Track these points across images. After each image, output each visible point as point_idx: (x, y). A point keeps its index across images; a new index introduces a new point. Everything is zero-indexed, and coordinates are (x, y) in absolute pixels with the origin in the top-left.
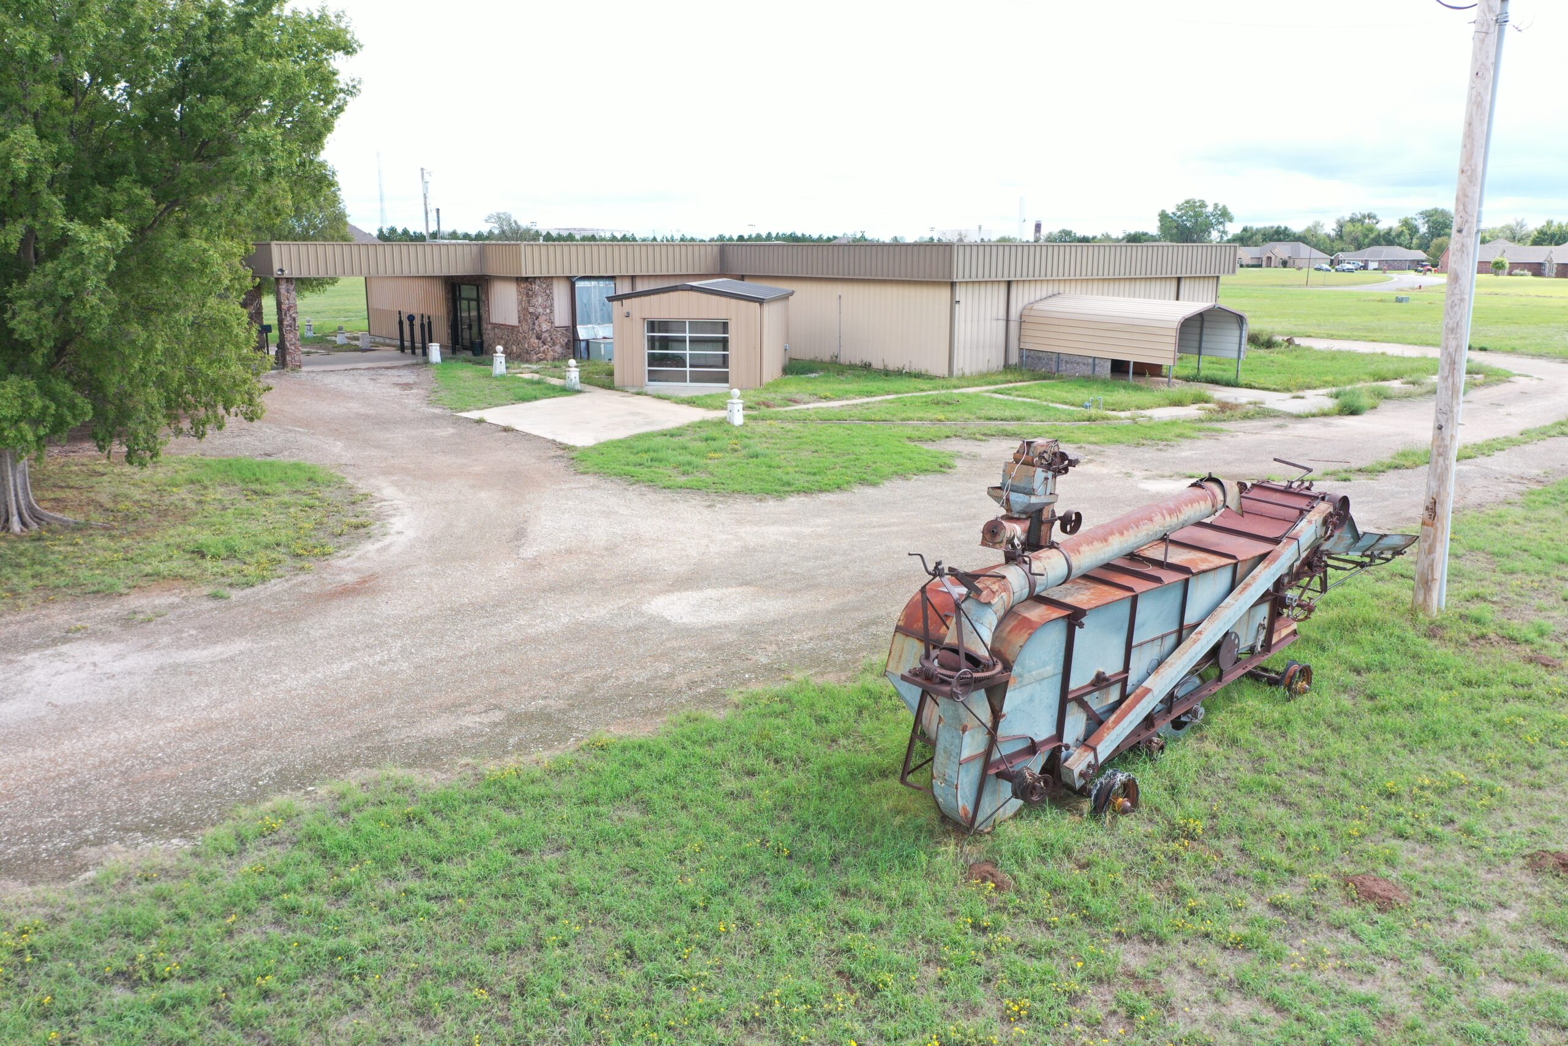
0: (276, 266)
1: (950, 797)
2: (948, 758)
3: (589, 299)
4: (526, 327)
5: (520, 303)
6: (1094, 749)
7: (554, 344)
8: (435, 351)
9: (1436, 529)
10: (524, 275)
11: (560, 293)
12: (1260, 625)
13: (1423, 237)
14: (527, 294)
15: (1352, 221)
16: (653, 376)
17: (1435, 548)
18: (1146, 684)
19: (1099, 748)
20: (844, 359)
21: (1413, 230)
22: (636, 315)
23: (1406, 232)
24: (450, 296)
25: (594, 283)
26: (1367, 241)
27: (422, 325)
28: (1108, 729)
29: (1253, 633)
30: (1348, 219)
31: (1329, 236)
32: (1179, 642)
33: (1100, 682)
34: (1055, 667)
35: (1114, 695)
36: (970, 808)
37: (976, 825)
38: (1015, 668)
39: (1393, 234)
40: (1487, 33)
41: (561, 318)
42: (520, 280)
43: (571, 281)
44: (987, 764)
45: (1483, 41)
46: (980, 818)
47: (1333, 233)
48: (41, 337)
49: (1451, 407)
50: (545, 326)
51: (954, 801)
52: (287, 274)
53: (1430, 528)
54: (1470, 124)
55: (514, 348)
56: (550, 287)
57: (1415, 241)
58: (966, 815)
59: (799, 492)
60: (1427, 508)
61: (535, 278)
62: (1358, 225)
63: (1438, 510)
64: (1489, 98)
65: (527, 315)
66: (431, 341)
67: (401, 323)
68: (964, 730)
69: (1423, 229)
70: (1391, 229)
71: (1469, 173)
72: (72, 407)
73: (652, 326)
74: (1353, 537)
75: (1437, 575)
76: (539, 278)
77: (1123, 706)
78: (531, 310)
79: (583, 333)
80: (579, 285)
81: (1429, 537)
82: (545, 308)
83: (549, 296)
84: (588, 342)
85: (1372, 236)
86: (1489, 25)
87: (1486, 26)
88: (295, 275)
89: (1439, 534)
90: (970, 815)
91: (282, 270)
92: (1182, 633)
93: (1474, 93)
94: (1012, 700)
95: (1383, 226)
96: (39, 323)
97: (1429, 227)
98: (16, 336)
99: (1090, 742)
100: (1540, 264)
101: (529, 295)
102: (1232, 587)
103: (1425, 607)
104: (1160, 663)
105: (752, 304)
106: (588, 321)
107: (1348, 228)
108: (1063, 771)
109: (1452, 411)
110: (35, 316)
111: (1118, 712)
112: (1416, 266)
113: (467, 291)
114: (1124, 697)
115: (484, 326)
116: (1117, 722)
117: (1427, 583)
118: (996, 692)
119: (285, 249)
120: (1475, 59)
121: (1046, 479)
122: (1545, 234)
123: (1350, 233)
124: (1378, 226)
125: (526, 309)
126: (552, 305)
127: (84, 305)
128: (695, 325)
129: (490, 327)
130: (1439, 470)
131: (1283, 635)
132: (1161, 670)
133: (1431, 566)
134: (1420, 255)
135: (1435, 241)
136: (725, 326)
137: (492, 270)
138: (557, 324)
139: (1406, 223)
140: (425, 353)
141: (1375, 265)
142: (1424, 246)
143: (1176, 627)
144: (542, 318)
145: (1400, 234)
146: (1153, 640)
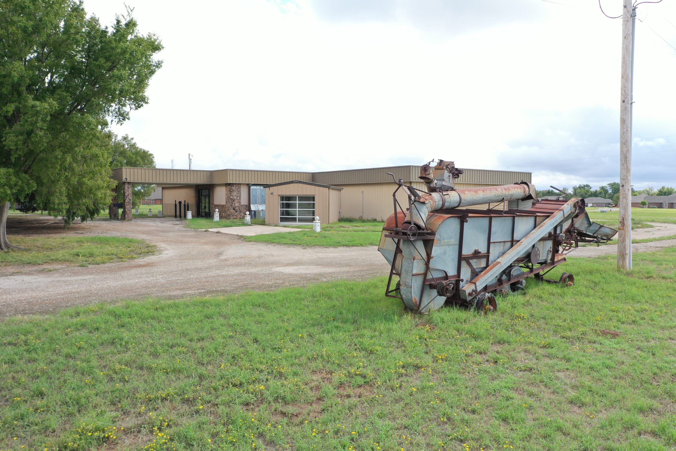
0: (124, 177)
1: (408, 293)
2: (407, 274)
3: (257, 193)
4: (229, 205)
5: (227, 195)
6: (475, 283)
7: (241, 212)
8: (189, 215)
9: (625, 231)
10: (229, 182)
11: (244, 190)
12: (549, 250)
13: (610, 194)
14: (230, 191)
15: (580, 187)
16: (282, 220)
17: (625, 239)
18: (498, 260)
19: (478, 284)
20: (365, 217)
21: (606, 191)
22: (276, 194)
23: (603, 192)
24: (197, 195)
25: (258, 187)
26: (587, 196)
27: (185, 205)
28: (481, 276)
29: (546, 254)
30: (578, 187)
31: (570, 194)
32: (512, 246)
33: (476, 254)
34: (455, 241)
35: (483, 263)
36: (418, 300)
37: (421, 309)
38: (436, 235)
39: (598, 193)
40: (628, 21)
41: (244, 201)
42: (227, 185)
43: (249, 186)
44: (425, 280)
45: (626, 24)
46: (422, 306)
47: (572, 193)
48: (17, 149)
49: (627, 177)
50: (237, 205)
51: (410, 295)
52: (128, 180)
53: (622, 231)
54: (624, 58)
55: (223, 214)
56: (239, 188)
57: (607, 196)
58: (416, 302)
59: (343, 246)
60: (620, 222)
61: (233, 184)
62: (582, 189)
63: (625, 222)
64: (631, 47)
65: (230, 200)
66: (188, 210)
67: (176, 205)
68: (414, 259)
69: (610, 191)
70: (596, 191)
71: (626, 77)
72: (28, 184)
73: (283, 198)
74: (588, 224)
75: (627, 252)
76: (235, 184)
77: (488, 268)
78: (231, 197)
79: (253, 208)
80: (252, 187)
81: (622, 235)
82: (237, 197)
83: (239, 192)
84: (255, 212)
85: (589, 194)
86: (628, 18)
87: (627, 18)
88: (132, 181)
89: (627, 233)
90: (418, 303)
91: (126, 179)
92: (513, 242)
93: (625, 45)
94: (435, 251)
95: (593, 190)
96: (16, 143)
97: (612, 190)
98: (6, 148)
99: (473, 281)
100: (661, 203)
101: (231, 191)
102: (535, 227)
103: (623, 266)
104: (503, 254)
105: (325, 189)
106: (256, 203)
107: (579, 190)
108: (461, 292)
109: (627, 179)
110: (15, 139)
111: (486, 270)
112: (608, 205)
113: (205, 192)
114: (487, 265)
115: (211, 206)
116: (485, 274)
117: (623, 256)
118: (428, 244)
119: (128, 170)
120: (624, 32)
121: (449, 176)
122: (662, 192)
123: (579, 193)
124: (591, 190)
125: (229, 197)
126: (240, 196)
127: (37, 136)
128: (301, 198)
129: (213, 206)
130: (624, 205)
131: (559, 259)
132: (504, 256)
133: (624, 247)
134: (610, 201)
135: (615, 195)
136: (313, 199)
137: (216, 181)
138: (242, 204)
139: (602, 188)
140: (185, 216)
141: (591, 205)
142: (611, 197)
143: (510, 239)
144: (236, 201)
145: (601, 193)
146: (500, 242)
